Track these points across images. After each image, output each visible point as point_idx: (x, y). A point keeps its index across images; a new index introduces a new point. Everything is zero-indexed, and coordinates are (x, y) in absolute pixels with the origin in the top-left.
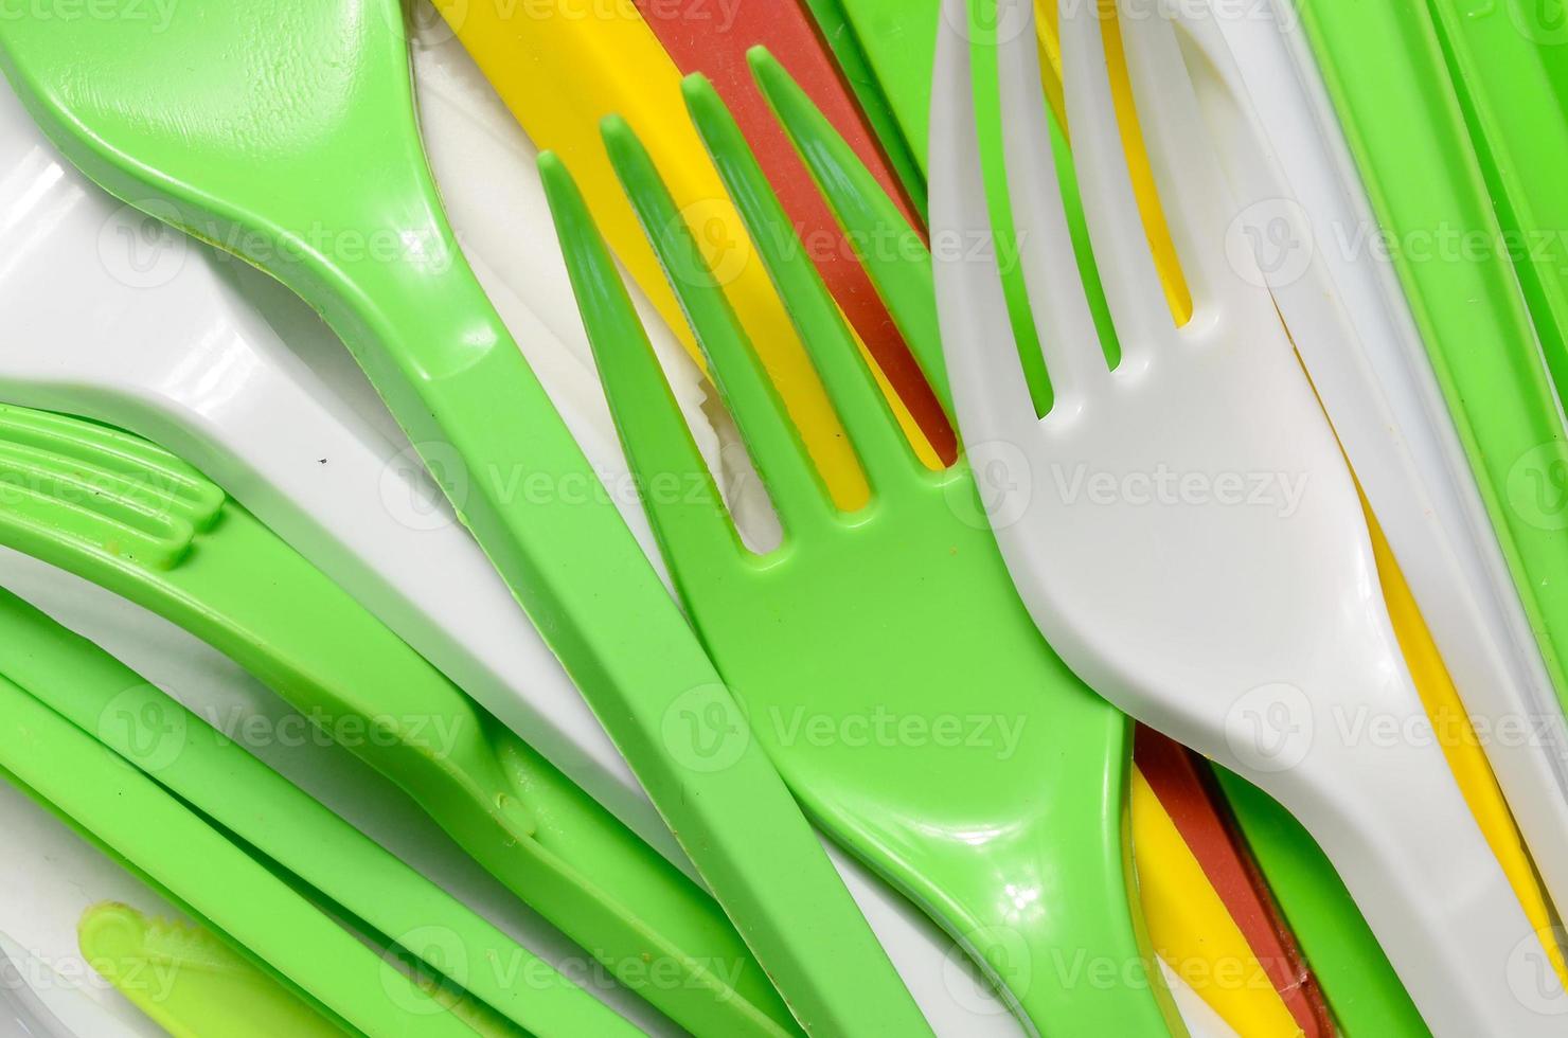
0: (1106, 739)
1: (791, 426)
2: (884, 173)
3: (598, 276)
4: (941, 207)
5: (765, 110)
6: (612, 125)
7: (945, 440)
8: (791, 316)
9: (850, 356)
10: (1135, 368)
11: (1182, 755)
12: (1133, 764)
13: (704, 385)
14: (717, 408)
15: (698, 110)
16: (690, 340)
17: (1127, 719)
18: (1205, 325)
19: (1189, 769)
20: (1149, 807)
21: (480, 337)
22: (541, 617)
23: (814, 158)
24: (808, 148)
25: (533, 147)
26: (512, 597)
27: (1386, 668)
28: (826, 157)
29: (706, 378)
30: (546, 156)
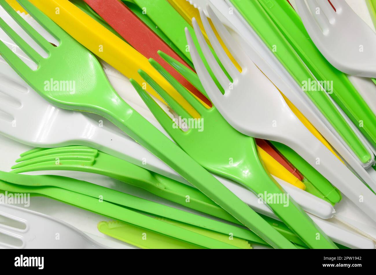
0: (251, 142)
1: (184, 109)
2: (185, 64)
3: (145, 96)
4: (196, 66)
5: (163, 61)
6: (140, 71)
7: (209, 103)
8: (178, 92)
9: (190, 95)
10: (236, 81)
11: (264, 141)
12: (257, 145)
13: (168, 107)
14: (171, 110)
15: (152, 64)
16: (163, 101)
17: (253, 138)
18: (245, 71)
19: (266, 143)
20: (262, 151)
21: (130, 112)
22: (154, 153)
23: (173, 65)
24: (172, 64)
25: (128, 79)
26: (149, 152)
27: (292, 116)
28: (175, 65)
29: (168, 106)
30: (131, 79)
